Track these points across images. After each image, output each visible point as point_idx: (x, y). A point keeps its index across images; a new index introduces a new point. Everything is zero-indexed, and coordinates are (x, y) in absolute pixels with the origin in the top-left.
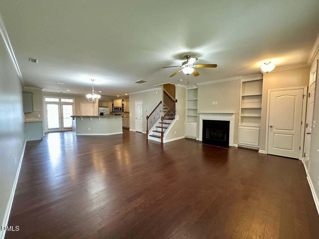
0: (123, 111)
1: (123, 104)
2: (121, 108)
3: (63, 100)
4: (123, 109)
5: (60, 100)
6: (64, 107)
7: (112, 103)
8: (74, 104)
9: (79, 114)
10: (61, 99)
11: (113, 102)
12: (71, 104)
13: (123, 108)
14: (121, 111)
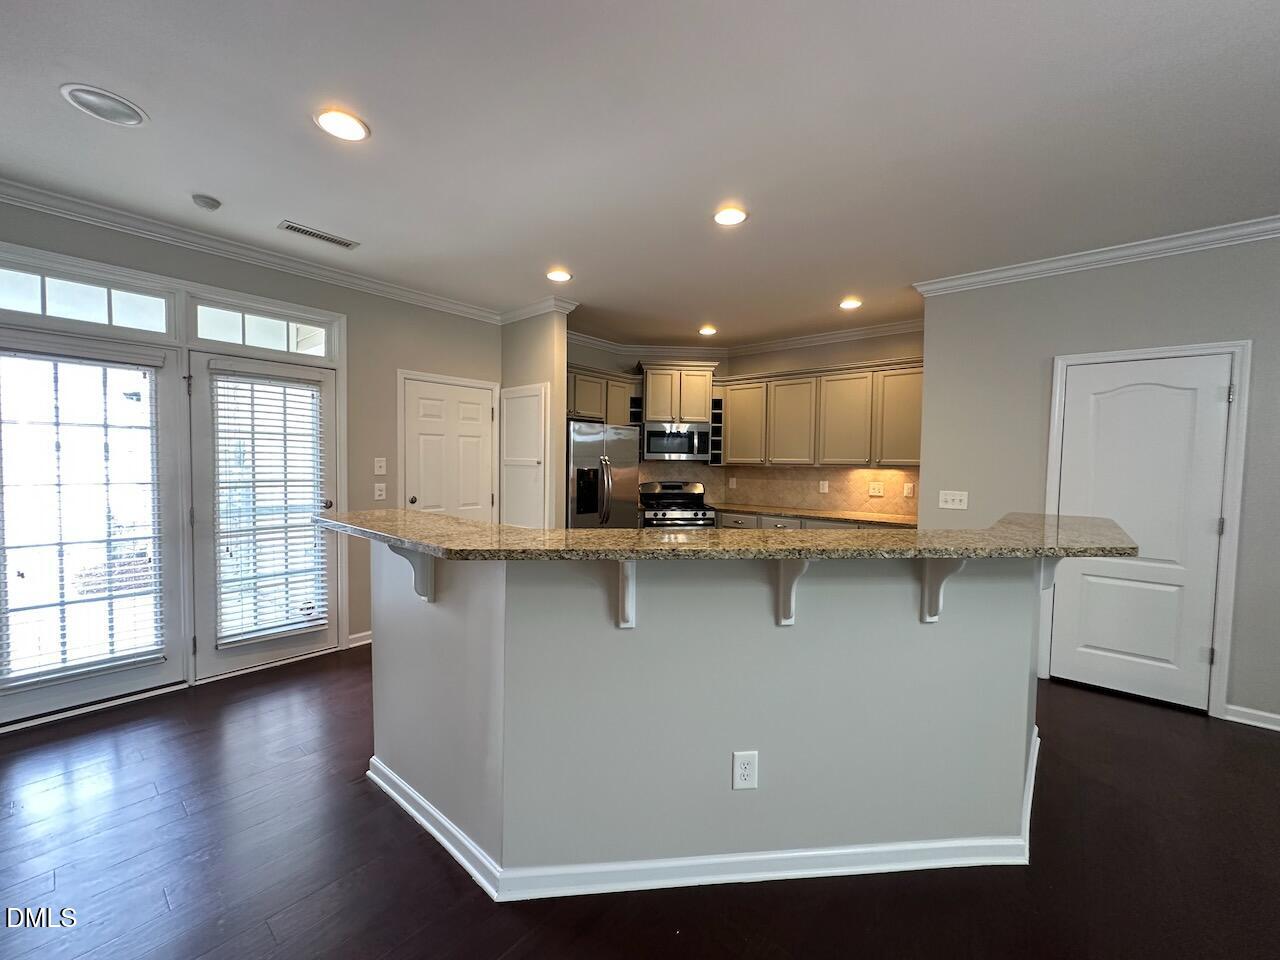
0: (716, 459)
1: (717, 404)
2: (703, 436)
3: (216, 324)
4: (717, 445)
5: (183, 319)
6: (233, 399)
7: (632, 391)
8: (343, 374)
9: (380, 478)
10: (203, 311)
11: (643, 385)
12: (314, 375)
13: (717, 431)
14: (708, 457)
